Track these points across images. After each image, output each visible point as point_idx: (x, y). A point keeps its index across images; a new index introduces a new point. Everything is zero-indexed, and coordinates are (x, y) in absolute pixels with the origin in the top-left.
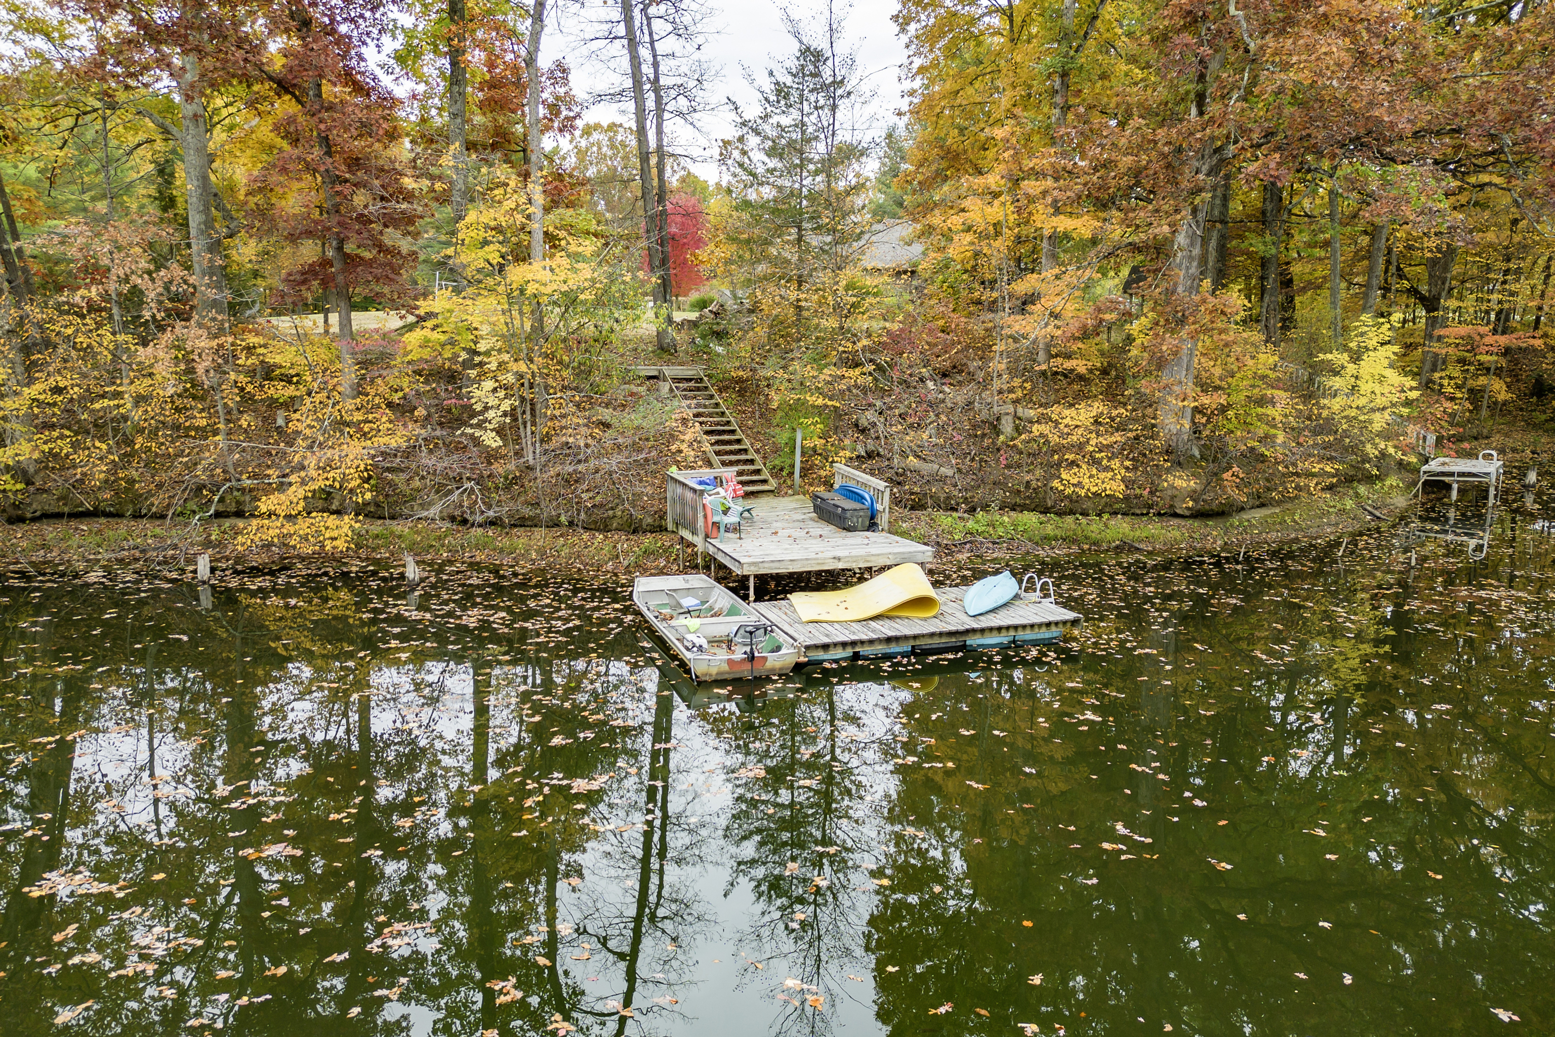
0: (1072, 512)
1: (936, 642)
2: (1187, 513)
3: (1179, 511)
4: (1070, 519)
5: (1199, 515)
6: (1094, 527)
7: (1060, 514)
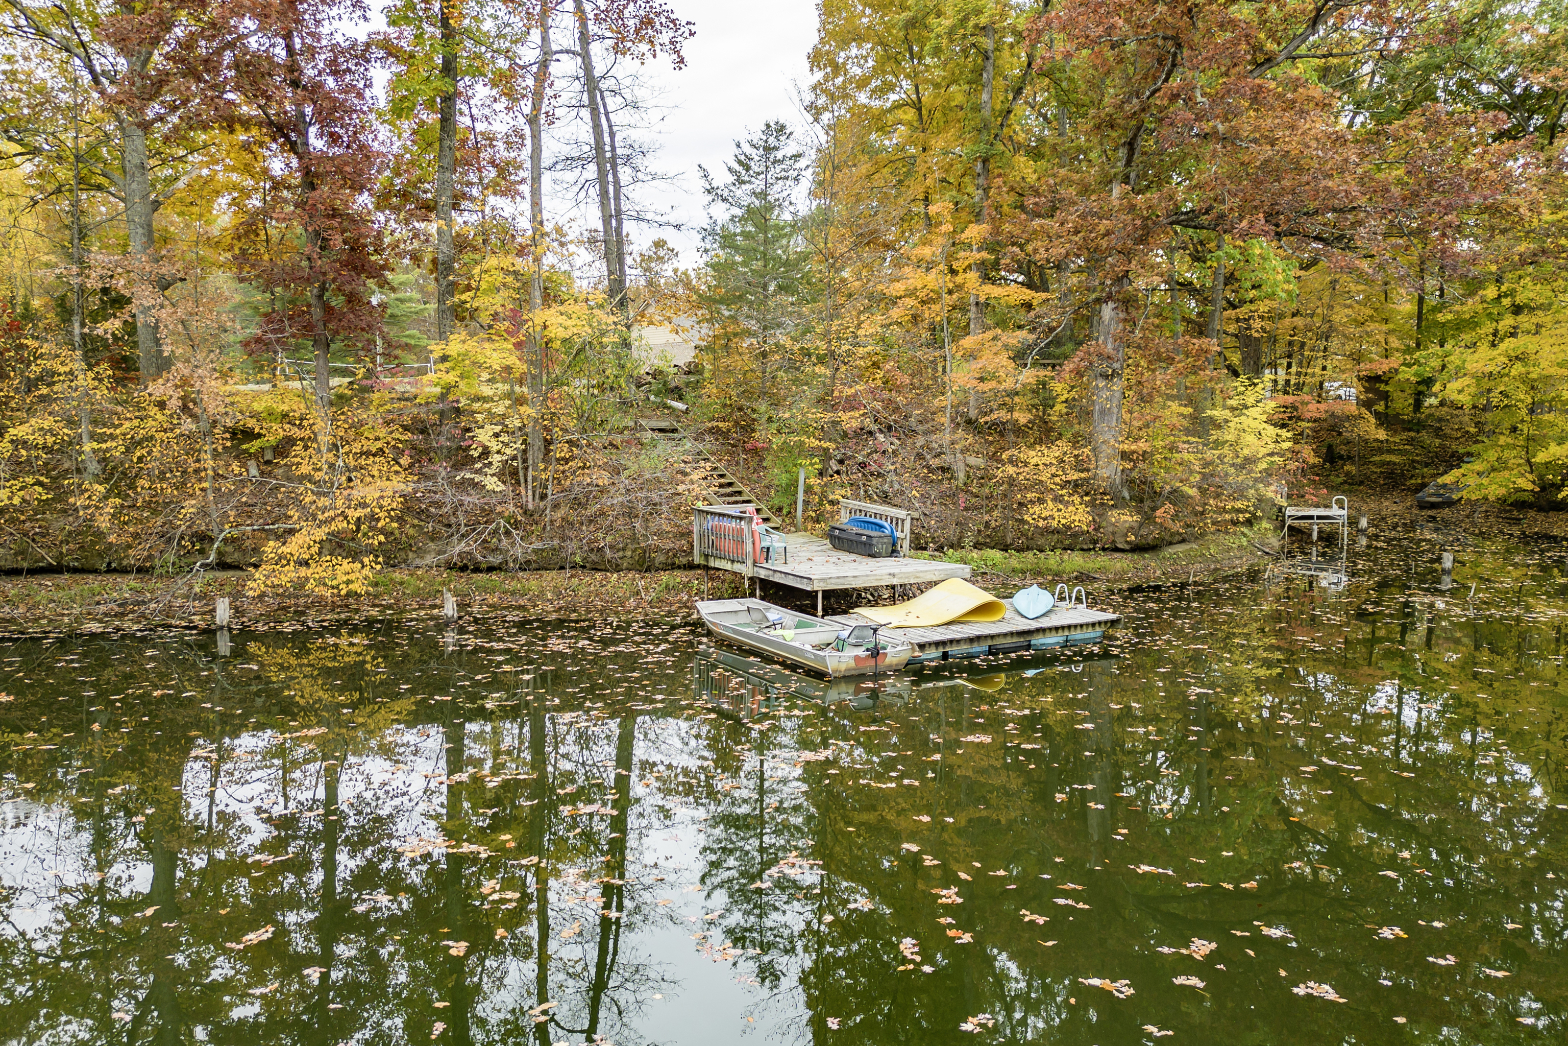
0: (1029, 549)
1: (1009, 640)
2: (1127, 547)
3: (1120, 546)
4: (1030, 554)
5: (1138, 549)
6: (1052, 561)
7: (1019, 550)
